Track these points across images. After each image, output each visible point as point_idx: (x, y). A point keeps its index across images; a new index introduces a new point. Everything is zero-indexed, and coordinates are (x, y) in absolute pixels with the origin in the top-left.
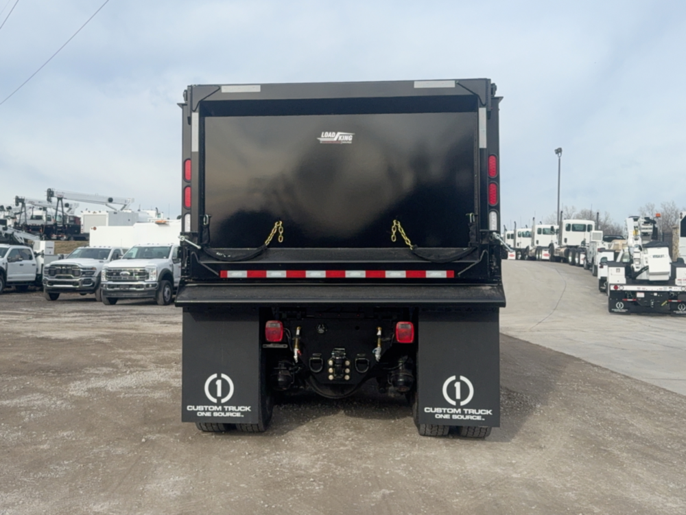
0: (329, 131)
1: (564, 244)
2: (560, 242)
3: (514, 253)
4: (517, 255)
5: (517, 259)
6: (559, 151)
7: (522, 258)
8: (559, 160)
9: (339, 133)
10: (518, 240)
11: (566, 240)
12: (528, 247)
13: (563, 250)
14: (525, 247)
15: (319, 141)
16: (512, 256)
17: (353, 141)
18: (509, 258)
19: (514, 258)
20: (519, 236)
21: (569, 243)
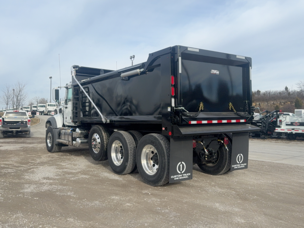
0: (214, 69)
1: (47, 110)
2: (46, 109)
3: (39, 113)
4: (40, 113)
5: (40, 115)
6: (51, 78)
7: (41, 115)
8: (51, 81)
9: (216, 71)
10: (38, 108)
11: (48, 109)
12: (44, 111)
13: (47, 112)
14: (42, 111)
15: (211, 73)
16: (38, 114)
17: (219, 74)
18: (37, 114)
19: (39, 114)
20: (39, 107)
21: (49, 110)
